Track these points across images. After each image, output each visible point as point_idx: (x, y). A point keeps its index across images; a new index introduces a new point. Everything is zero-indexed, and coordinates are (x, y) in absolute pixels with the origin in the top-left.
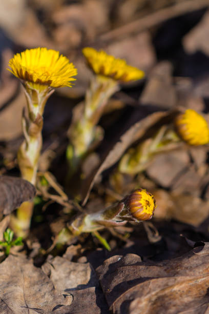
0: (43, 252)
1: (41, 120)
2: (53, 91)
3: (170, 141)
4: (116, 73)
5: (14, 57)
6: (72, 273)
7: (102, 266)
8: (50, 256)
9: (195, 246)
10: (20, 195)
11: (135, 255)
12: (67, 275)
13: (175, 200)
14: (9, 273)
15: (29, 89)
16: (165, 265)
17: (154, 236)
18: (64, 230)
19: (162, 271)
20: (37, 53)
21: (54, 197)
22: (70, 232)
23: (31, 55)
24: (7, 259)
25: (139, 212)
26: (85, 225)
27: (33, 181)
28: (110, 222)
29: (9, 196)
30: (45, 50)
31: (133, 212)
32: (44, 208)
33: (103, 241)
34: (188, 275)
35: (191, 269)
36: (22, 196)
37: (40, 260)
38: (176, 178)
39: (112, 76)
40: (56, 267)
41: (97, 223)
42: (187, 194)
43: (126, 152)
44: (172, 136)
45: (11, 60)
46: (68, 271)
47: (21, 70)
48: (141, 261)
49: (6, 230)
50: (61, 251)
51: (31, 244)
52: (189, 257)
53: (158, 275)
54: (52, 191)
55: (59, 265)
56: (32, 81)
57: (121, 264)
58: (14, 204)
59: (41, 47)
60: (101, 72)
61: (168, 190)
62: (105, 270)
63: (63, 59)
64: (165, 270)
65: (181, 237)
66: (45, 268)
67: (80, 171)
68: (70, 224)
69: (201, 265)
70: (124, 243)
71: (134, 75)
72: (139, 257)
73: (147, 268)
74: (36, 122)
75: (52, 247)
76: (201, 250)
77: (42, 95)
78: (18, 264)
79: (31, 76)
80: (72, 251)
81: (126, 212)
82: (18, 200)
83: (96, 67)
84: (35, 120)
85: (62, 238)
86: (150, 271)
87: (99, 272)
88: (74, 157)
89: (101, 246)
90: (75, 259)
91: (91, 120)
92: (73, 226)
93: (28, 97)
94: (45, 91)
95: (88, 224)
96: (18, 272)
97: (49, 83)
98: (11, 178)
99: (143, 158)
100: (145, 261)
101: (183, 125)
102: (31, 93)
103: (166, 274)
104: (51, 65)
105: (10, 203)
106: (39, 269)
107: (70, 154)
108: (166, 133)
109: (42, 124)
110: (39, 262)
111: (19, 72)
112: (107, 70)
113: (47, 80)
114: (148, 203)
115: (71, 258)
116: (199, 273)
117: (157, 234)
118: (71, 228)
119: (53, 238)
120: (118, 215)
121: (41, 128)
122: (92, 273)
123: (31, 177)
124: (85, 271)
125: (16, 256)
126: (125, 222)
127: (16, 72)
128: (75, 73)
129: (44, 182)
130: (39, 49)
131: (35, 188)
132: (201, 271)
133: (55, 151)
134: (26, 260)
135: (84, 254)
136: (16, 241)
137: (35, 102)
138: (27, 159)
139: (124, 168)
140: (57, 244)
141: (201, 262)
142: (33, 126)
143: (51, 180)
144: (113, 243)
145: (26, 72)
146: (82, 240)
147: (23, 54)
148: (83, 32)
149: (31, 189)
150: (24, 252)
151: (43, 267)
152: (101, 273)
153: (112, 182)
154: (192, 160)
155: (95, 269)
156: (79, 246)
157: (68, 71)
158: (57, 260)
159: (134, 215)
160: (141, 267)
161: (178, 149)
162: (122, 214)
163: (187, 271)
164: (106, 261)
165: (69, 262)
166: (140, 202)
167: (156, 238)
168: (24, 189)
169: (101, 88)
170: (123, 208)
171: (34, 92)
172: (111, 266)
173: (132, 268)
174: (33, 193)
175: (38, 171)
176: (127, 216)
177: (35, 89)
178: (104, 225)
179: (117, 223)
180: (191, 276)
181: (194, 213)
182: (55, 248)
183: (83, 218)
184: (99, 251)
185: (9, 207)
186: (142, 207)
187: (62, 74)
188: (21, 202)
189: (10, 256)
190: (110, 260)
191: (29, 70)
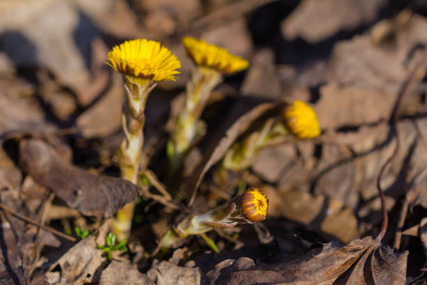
0: (147, 256)
1: (143, 116)
2: (155, 85)
3: (277, 135)
4: (219, 64)
5: (112, 50)
6: (180, 278)
7: (212, 271)
8: (156, 261)
9: (313, 247)
10: (122, 196)
11: (248, 259)
12: (175, 281)
13: (283, 196)
14: (113, 281)
15: (130, 83)
16: (282, 269)
17: (265, 236)
18: (169, 232)
19: (280, 276)
20: (137, 44)
21: (156, 198)
22: (176, 235)
23: (130, 46)
24: (110, 265)
25: (252, 213)
26: (193, 227)
27: (134, 180)
28: (220, 224)
29: (109, 198)
30: (145, 41)
31: (246, 212)
32: (147, 209)
33: (211, 243)
34: (307, 280)
35: (310, 272)
36: (124, 198)
37: (144, 265)
38: (283, 172)
39: (215, 67)
40: (163, 272)
41: (206, 224)
42: (295, 189)
43: (231, 147)
44: (280, 129)
45: (110, 53)
46: (176, 276)
47: (121, 63)
48: (254, 265)
49: (107, 234)
50: (166, 255)
51: (134, 248)
52: (307, 260)
53: (275, 280)
54: (153, 190)
55: (166, 270)
56: (133, 76)
57: (234, 268)
58: (115, 206)
59: (141, 38)
60: (204, 63)
61: (275, 185)
62: (217, 275)
63: (165, 50)
64: (283, 275)
65: (296, 238)
66: (151, 274)
67: (182, 167)
68: (176, 226)
69: (321, 268)
70: (233, 244)
71: (238, 65)
72: (252, 260)
73: (263, 273)
74: (138, 119)
75: (157, 251)
76: (319, 252)
77: (143, 89)
78: (122, 270)
79: (133, 70)
80: (178, 255)
81: (237, 213)
82: (120, 201)
83: (198, 58)
84: (136, 116)
85: (168, 241)
86: (266, 276)
87: (210, 277)
88: (175, 154)
89: (209, 248)
90: (182, 263)
91: (192, 114)
92: (180, 228)
93: (129, 92)
94: (147, 85)
95: (196, 226)
96: (122, 278)
97: (152, 76)
98: (111, 178)
99: (249, 153)
100: (258, 265)
101: (292, 118)
102: (132, 88)
103: (284, 279)
104: (152, 57)
105: (111, 204)
106: (144, 275)
107: (171, 150)
108: (273, 126)
109: (144, 120)
110: (144, 267)
111: (119, 66)
112: (210, 61)
113: (150, 73)
114: (261, 203)
115: (177, 262)
116: (319, 277)
117: (268, 235)
118: (177, 231)
119: (157, 241)
120: (229, 216)
121: (142, 125)
122: (202, 279)
123: (131, 177)
124: (194, 276)
125: (119, 261)
126: (236, 223)
127: (115, 66)
128: (179, 66)
129: (145, 181)
130: (138, 41)
131: (138, 188)
132: (321, 274)
133: (154, 147)
134: (130, 265)
135: (191, 258)
136: (119, 246)
137: (135, 97)
138: (128, 158)
139: (229, 163)
140: (162, 247)
141: (320, 265)
142: (134, 123)
143: (151, 178)
144: (221, 245)
145: (127, 66)
146: (187, 242)
147: (122, 46)
148: (174, 17)
149: (134, 190)
150: (127, 256)
151: (148, 273)
152: (212, 278)
153: (217, 179)
154: (299, 153)
155: (205, 274)
156: (185, 249)
157: (170, 64)
158: (163, 265)
159: (246, 216)
160: (257, 272)
161: (285, 143)
162: (233, 215)
163: (307, 276)
164: (217, 265)
165: (177, 267)
166: (253, 202)
167: (268, 238)
168: (127, 190)
169: (203, 80)
170: (234, 209)
171: (135, 86)
172: (223, 270)
173: (246, 273)
174: (136, 194)
175: (140, 169)
176: (239, 217)
177: (137, 83)
178: (213, 227)
179: (227, 224)
180: (310, 280)
181: (305, 210)
182: (160, 251)
183: (190, 219)
184: (208, 254)
185: (110, 210)
186: (255, 208)
187: (164, 67)
188: (124, 205)
189: (114, 262)
190: (222, 265)
191: (131, 64)
